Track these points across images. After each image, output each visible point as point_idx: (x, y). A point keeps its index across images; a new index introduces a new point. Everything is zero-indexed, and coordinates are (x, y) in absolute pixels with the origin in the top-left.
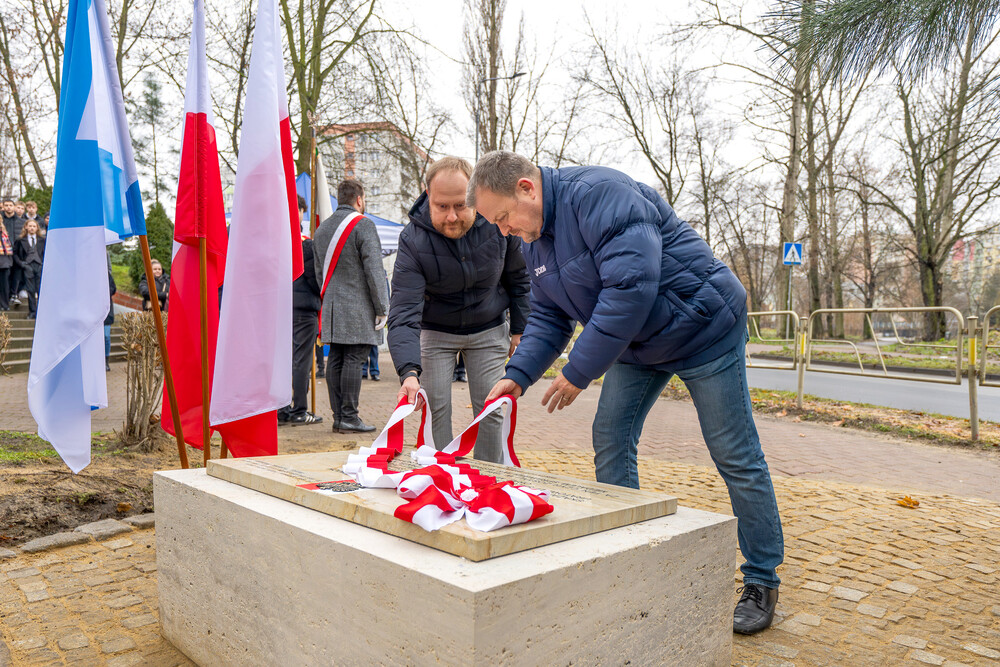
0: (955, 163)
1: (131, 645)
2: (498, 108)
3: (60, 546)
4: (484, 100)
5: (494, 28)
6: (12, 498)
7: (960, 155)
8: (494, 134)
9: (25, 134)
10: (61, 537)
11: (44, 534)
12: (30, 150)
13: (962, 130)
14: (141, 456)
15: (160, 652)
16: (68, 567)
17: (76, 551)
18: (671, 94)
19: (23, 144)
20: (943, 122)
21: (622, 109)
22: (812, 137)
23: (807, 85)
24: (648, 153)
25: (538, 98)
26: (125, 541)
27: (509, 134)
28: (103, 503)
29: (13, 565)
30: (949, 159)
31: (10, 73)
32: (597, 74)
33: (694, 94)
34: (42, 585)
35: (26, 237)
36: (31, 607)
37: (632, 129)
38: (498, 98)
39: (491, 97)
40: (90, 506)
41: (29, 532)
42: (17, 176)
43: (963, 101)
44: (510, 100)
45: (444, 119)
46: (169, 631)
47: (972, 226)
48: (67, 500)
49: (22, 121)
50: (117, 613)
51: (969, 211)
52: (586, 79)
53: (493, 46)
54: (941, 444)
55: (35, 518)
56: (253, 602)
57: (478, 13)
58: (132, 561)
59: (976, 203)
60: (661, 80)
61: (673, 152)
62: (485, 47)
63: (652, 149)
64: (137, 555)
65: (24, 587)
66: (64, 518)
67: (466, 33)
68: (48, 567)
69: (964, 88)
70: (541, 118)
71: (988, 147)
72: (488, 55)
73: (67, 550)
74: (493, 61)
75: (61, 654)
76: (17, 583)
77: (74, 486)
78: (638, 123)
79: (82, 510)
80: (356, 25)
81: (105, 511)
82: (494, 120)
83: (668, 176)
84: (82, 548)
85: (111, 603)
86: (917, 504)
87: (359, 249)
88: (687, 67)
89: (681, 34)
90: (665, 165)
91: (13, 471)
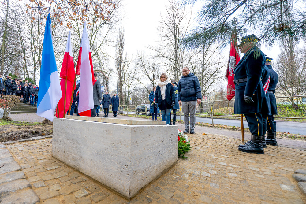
0: (203, 81)
1: (45, 158)
2: (122, 69)
3: (28, 141)
4: (119, 67)
5: (121, 54)
6: (17, 131)
7: (203, 80)
8: (121, 73)
9: (26, 68)
10: (28, 139)
11: (24, 139)
12: (27, 72)
13: (203, 76)
14: (48, 125)
15: (51, 159)
16: (29, 145)
17: (31, 142)
18: (153, 68)
19: (26, 71)
20: (200, 74)
21: (144, 70)
22: (178, 76)
23: (177, 67)
24: (149, 77)
25: (129, 67)
26: (44, 140)
27: (123, 74)
28: (38, 133)
29: (16, 144)
30: (202, 81)
31: (25, 57)
32: (140, 63)
33: (157, 68)
34: (23, 148)
35: (25, 87)
36: (20, 152)
37: (146, 73)
38: (122, 67)
39: (120, 67)
40: (35, 133)
41: (21, 138)
42: (23, 77)
43: (203, 71)
44: (124, 67)
45: (111, 70)
46: (54, 154)
47: (206, 93)
48: (30, 132)
49: (26, 66)
50: (41, 152)
51: (206, 90)
52: (138, 64)
53: (121, 58)
54: (207, 127)
55: (22, 136)
56: (76, 142)
57: (118, 52)
58: (45, 144)
59: (207, 89)
60: (151, 65)
61: (154, 78)
62: (119, 58)
63: (150, 77)
64: (46, 143)
65: (18, 148)
66: (29, 136)
67: (116, 55)
68: (24, 145)
69: (203, 69)
70: (129, 71)
71: (208, 79)
72: (120, 59)
73: (29, 142)
74: (121, 60)
75: (27, 160)
76: (17, 147)
77: (32, 130)
78: (147, 72)
79: (33, 134)
80: (96, 52)
81: (39, 135)
82: (121, 71)
83: (153, 82)
84: (33, 141)
85: (40, 151)
86: (206, 134)
87: (96, 86)
88: (156, 63)
89: (155, 57)
90: (153, 80)
91: (18, 127)
